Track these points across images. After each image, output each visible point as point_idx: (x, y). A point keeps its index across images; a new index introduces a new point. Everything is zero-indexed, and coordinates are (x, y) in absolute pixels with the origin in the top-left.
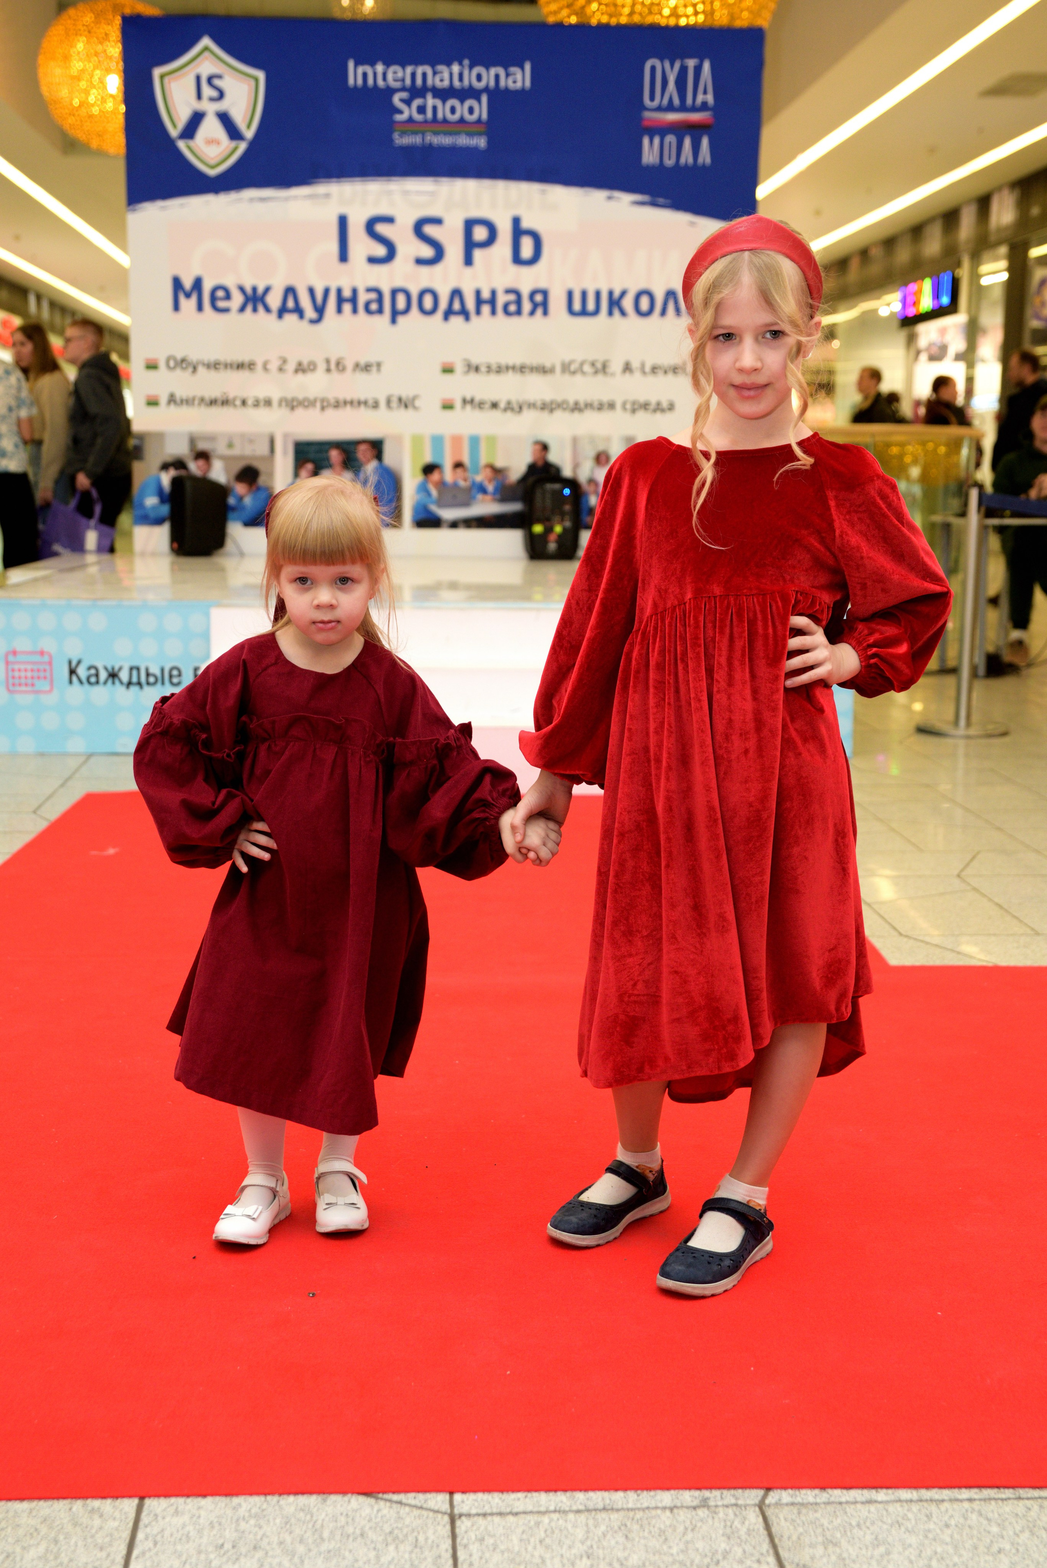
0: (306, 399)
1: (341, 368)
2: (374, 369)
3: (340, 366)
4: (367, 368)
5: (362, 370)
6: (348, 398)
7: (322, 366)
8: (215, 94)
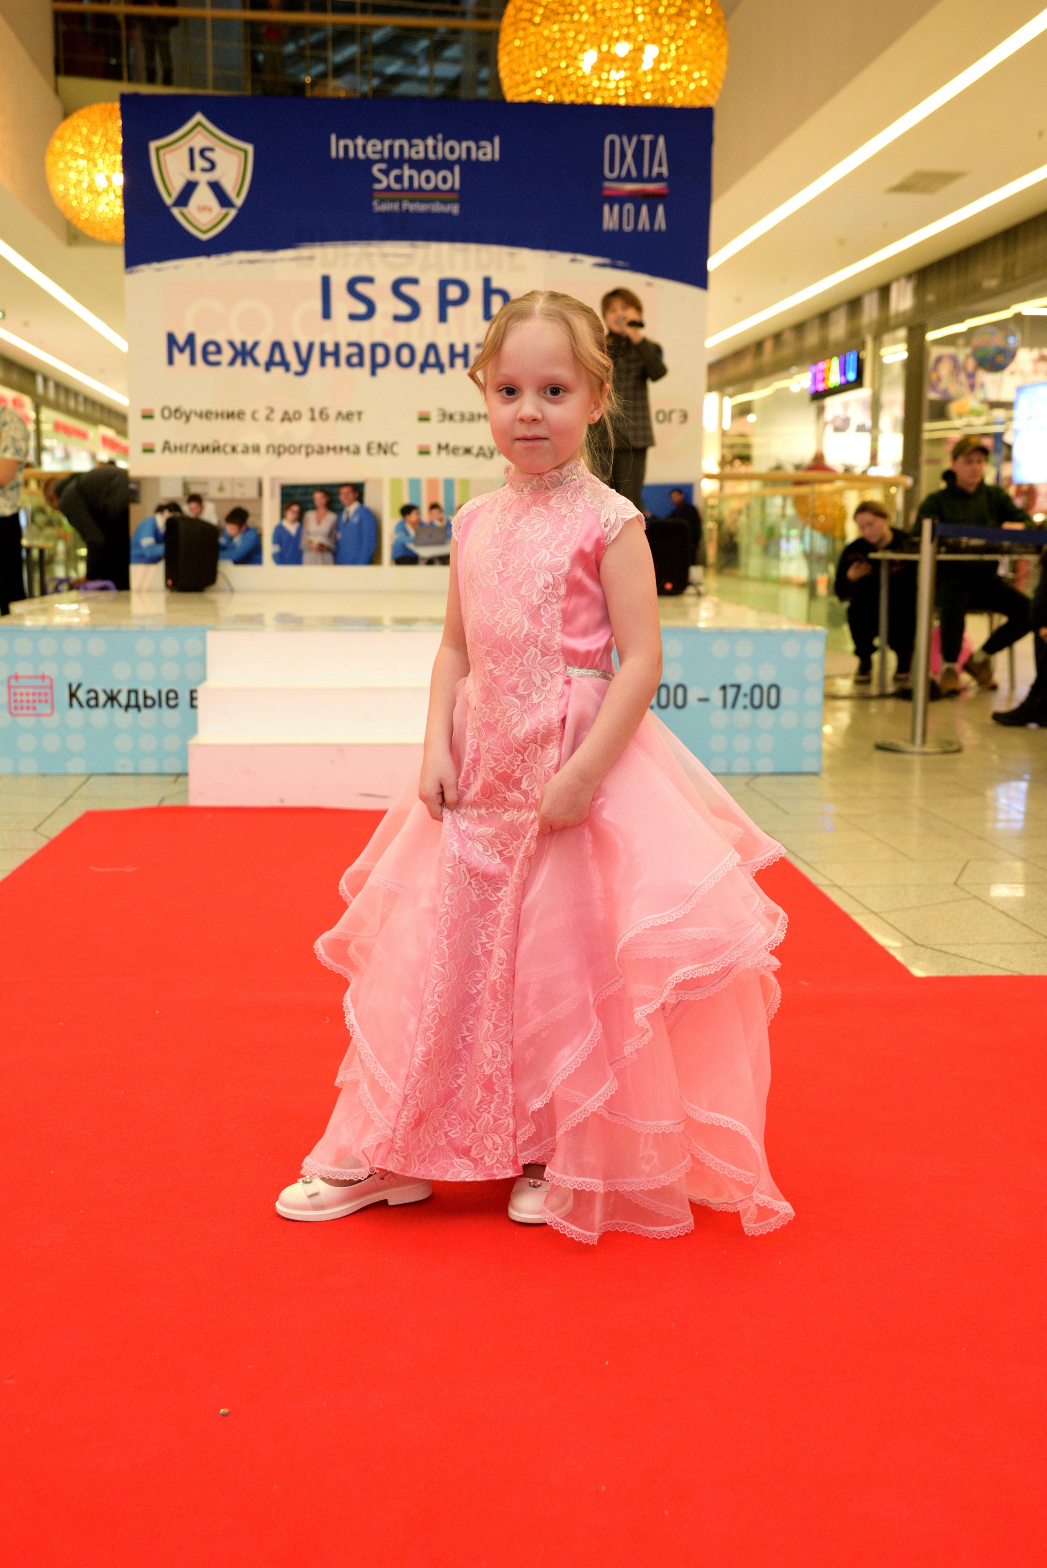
0: (290, 447)
1: (324, 417)
2: (356, 417)
3: (323, 415)
4: (348, 416)
5: (343, 418)
6: (332, 445)
7: (306, 415)
8: (207, 165)
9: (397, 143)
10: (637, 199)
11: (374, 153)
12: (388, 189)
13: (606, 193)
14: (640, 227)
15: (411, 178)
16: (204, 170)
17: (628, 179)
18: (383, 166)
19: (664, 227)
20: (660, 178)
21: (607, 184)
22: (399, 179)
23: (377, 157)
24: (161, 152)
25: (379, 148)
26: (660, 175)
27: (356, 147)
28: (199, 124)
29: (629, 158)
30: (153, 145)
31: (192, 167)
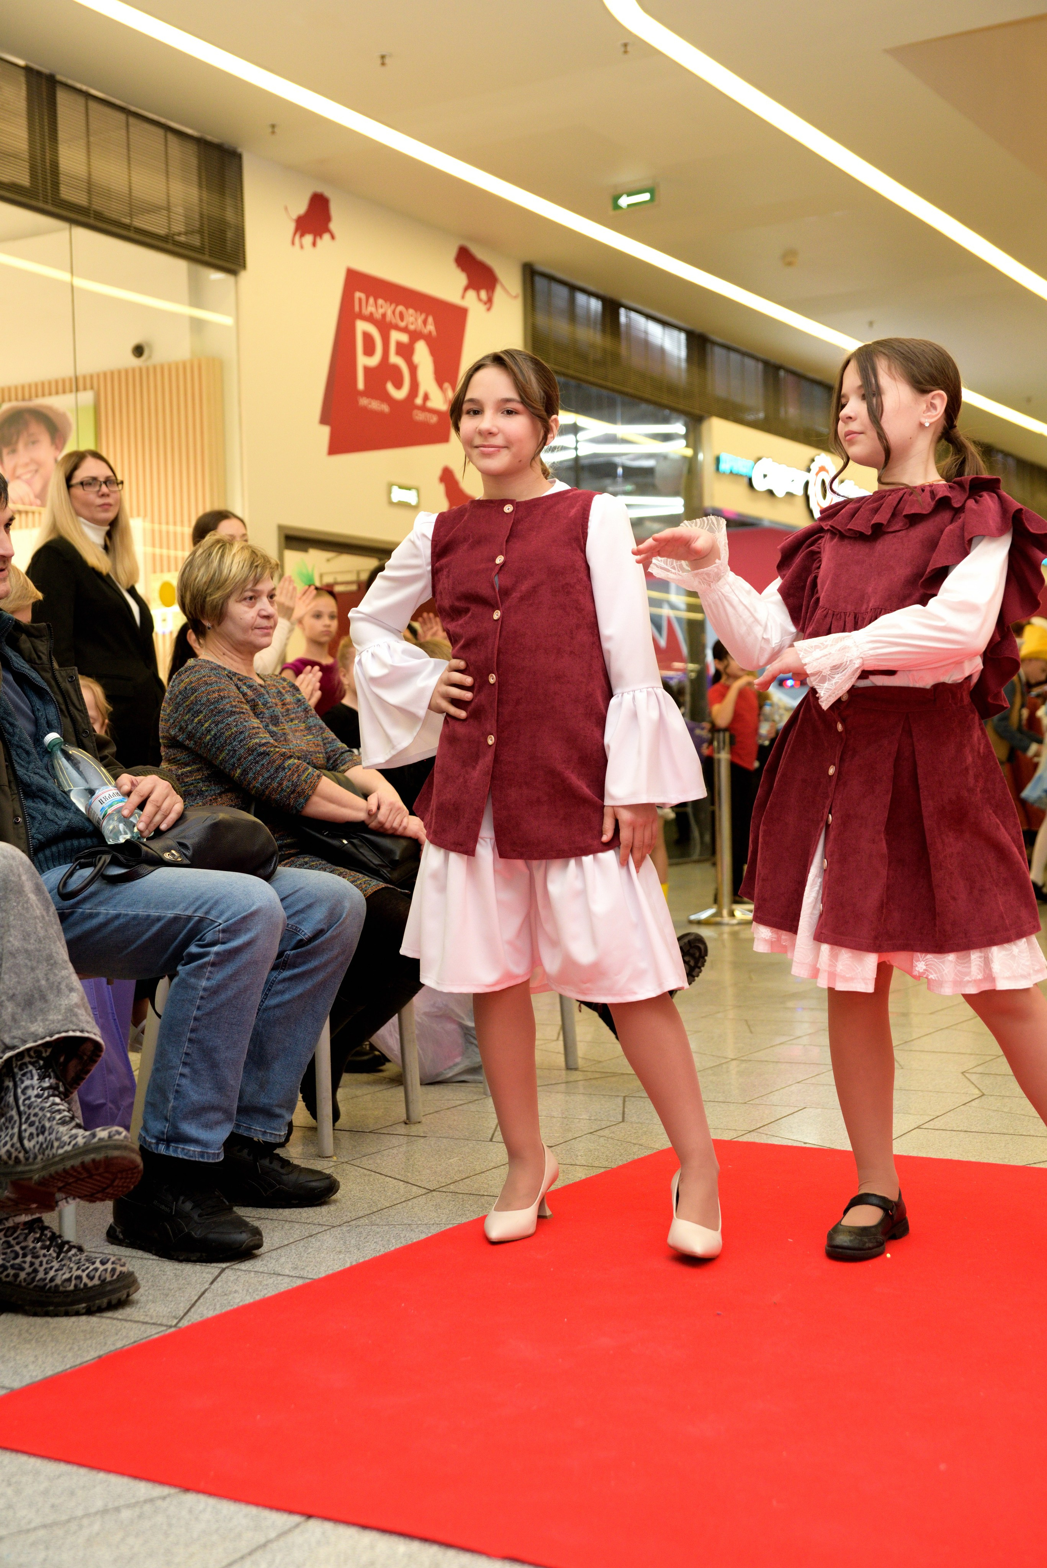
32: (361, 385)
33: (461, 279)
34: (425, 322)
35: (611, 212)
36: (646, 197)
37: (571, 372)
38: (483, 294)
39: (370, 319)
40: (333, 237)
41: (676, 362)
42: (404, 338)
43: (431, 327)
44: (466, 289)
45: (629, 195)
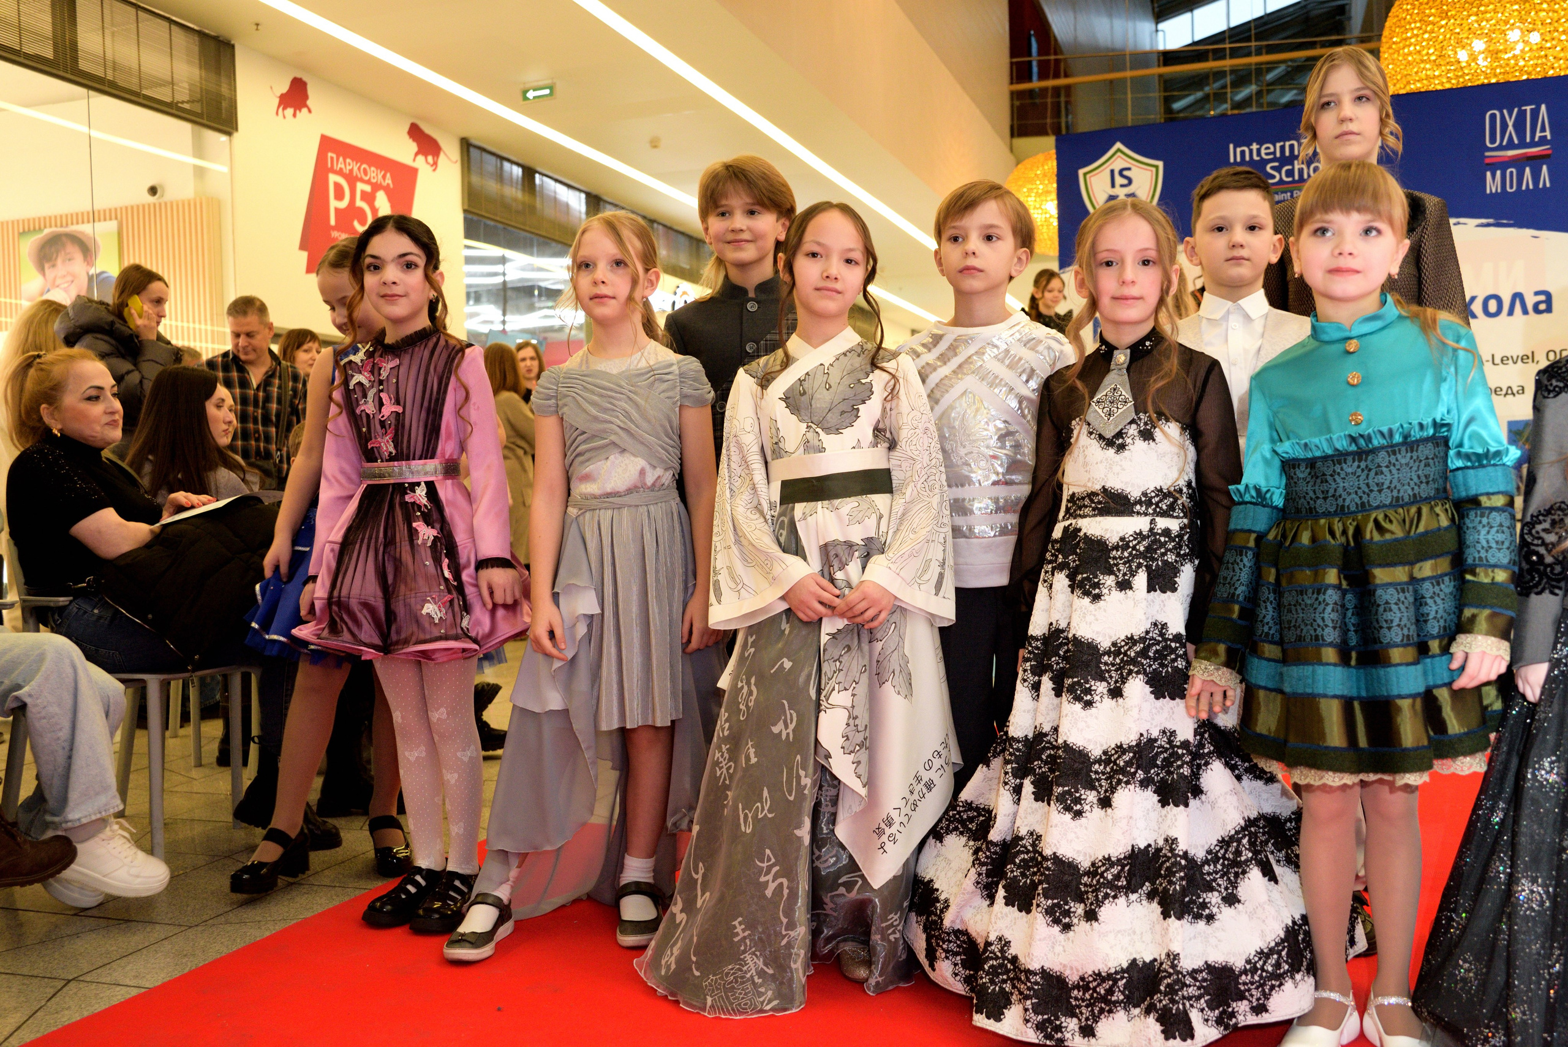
8: (1125, 182)
9: (1287, 144)
10: (1519, 163)
11: (1267, 154)
12: (1281, 181)
13: (1487, 161)
14: (1524, 188)
15: (1301, 171)
16: (1122, 186)
17: (1511, 146)
18: (1276, 164)
19: (1548, 185)
20: (1543, 141)
21: (1487, 154)
22: (1290, 173)
23: (1271, 157)
24: (1088, 176)
25: (1272, 150)
26: (1543, 139)
27: (1251, 151)
28: (1119, 150)
29: (1510, 128)
30: (1081, 172)
31: (1113, 186)
32: (333, 222)
33: (413, 147)
34: (384, 177)
35: (522, 103)
36: (547, 91)
37: (498, 218)
38: (430, 159)
39: (340, 173)
40: (310, 111)
41: (577, 214)
42: (368, 188)
43: (389, 181)
44: (416, 154)
45: (535, 90)
